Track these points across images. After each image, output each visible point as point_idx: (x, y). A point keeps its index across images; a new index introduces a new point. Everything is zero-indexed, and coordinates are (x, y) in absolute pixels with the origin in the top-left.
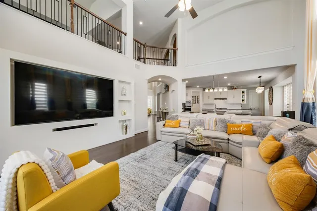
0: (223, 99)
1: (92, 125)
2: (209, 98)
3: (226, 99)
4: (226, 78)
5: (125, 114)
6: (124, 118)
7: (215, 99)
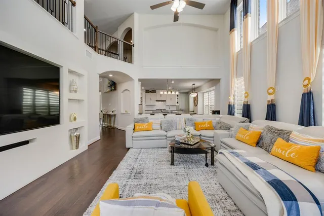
0: (163, 101)
1: (26, 142)
2: (151, 100)
3: (165, 101)
4: (173, 82)
5: (75, 119)
6: (74, 125)
7: (157, 101)
